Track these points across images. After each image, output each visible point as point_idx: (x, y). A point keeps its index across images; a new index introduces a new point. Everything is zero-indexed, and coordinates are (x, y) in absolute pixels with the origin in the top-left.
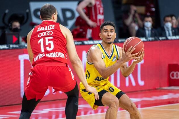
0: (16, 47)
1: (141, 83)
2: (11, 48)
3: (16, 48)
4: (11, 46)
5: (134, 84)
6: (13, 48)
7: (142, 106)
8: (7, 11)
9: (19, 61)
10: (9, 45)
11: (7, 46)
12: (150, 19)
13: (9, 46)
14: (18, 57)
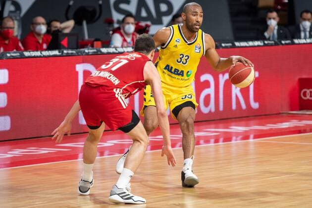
0: (72, 53)
1: (255, 105)
2: (64, 55)
3: (72, 55)
4: (65, 52)
5: (244, 106)
6: (68, 55)
7: (256, 137)
8: (71, 3)
9: (77, 73)
10: (62, 50)
11: (59, 52)
12: (274, 14)
13: (63, 52)
14: (75, 68)
